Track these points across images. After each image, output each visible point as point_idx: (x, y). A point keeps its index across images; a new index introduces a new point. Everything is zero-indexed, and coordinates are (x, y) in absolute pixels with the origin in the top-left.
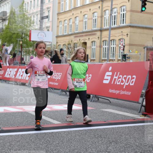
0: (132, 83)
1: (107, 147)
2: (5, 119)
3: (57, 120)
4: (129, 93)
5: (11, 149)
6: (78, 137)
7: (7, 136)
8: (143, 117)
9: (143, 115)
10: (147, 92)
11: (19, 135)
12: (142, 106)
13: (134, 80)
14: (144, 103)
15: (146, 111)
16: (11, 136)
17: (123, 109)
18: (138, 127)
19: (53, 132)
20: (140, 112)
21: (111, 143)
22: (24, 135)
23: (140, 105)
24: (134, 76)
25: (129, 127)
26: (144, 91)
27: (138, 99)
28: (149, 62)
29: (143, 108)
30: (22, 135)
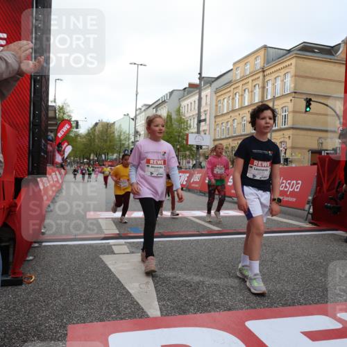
0: (297, 188)
1: (273, 257)
3: (218, 227)
4: (294, 200)
5: (171, 255)
7: (168, 241)
8: (310, 226)
9: (310, 223)
10: (314, 199)
11: (179, 241)
12: (309, 213)
13: (299, 185)
14: (311, 211)
15: (312, 219)
16: (172, 241)
17: (287, 216)
18: (305, 236)
19: (214, 239)
20: (306, 220)
21: (276, 252)
22: (185, 241)
23: (306, 213)
24: (300, 182)
25: (294, 236)
26: (310, 198)
27: (304, 206)
28: (316, 166)
29: (310, 216)
30: (182, 241)
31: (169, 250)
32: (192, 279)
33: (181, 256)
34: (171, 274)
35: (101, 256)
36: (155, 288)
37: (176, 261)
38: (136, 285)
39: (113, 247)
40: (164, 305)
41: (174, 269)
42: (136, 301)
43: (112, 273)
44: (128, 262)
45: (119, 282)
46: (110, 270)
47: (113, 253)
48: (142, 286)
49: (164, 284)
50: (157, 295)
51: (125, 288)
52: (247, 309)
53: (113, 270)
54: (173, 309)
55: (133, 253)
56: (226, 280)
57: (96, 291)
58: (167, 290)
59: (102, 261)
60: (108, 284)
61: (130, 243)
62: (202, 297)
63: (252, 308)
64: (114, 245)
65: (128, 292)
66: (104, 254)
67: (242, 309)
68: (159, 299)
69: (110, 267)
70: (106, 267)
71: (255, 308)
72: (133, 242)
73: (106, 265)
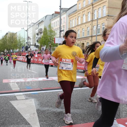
2: (43, 84)
5: (47, 99)
6: (81, 93)
7: (44, 92)
11: (51, 92)
16: (47, 92)
22: (53, 92)
30: (52, 92)
31: (46, 97)
32: (57, 110)
33: (51, 100)
34: (46, 108)
35: (10, 101)
36: (38, 115)
37: (49, 102)
38: (29, 115)
39: (17, 97)
40: (42, 124)
41: (47, 106)
42: (28, 123)
43: (16, 110)
44: (24, 104)
45: (19, 114)
46: (15, 108)
47: (17, 99)
48: (31, 115)
49: (42, 114)
50: (39, 119)
51: (22, 117)
52: (83, 123)
53: (16, 108)
54: (47, 126)
55: (27, 99)
56: (73, 110)
57: (7, 119)
58: (44, 116)
59: (11, 104)
60: (14, 115)
61: (25, 94)
62: (61, 119)
63: (85, 122)
64: (17, 96)
65: (24, 119)
66: (12, 100)
67: (80, 123)
68: (40, 121)
69: (15, 107)
70: (13, 107)
71: (87, 122)
72: (27, 94)
73: (13, 105)
